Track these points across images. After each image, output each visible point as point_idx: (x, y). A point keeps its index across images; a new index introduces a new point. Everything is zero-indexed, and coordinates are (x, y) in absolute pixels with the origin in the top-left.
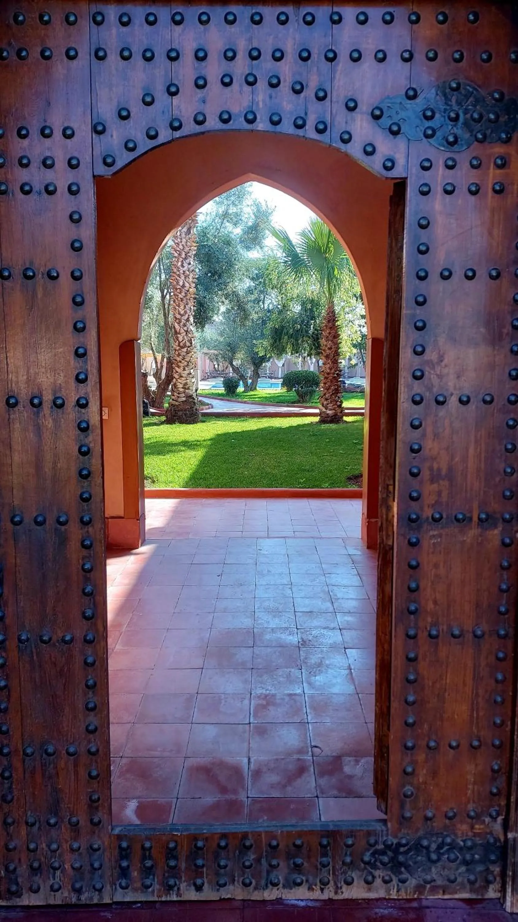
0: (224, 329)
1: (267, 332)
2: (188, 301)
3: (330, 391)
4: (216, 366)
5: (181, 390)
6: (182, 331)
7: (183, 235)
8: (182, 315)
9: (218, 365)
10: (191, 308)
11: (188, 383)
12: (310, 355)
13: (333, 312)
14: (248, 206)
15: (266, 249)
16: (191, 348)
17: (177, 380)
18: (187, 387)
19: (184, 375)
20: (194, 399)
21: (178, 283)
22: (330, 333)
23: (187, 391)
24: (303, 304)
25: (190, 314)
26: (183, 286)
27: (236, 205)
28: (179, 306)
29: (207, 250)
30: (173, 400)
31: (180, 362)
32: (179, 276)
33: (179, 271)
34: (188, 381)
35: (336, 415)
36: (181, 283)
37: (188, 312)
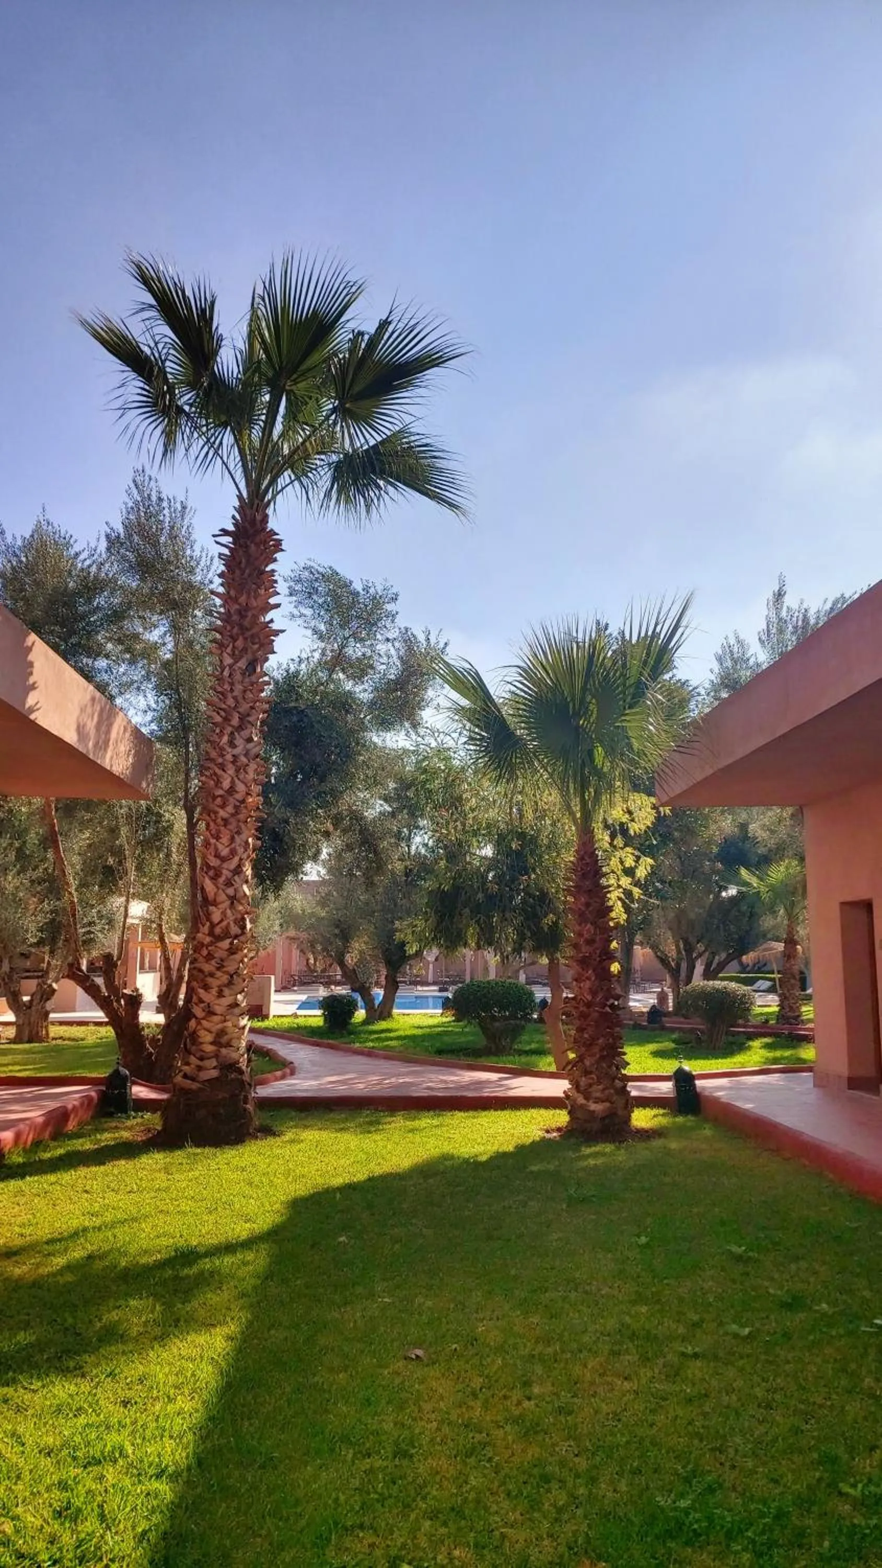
0: (329, 894)
1: (422, 900)
2: (243, 826)
3: (596, 1049)
4: (312, 961)
5: (209, 1048)
6: (222, 897)
7: (238, 677)
8: (223, 860)
9: (315, 960)
10: (247, 843)
11: (228, 1030)
12: (518, 950)
13: (593, 855)
14: (388, 640)
15: (422, 731)
16: (242, 938)
17: (199, 1023)
18: (224, 1040)
19: (218, 1010)
20: (241, 1072)
21: (218, 783)
22: (587, 905)
23: (224, 1051)
24: (501, 842)
25: (245, 856)
26: (232, 790)
27: (362, 640)
28: (218, 838)
29: (295, 719)
30: (185, 1076)
31: (212, 975)
32: (223, 767)
33: (223, 756)
34: (229, 1024)
35: (611, 1115)
36: (226, 784)
37: (240, 850)
